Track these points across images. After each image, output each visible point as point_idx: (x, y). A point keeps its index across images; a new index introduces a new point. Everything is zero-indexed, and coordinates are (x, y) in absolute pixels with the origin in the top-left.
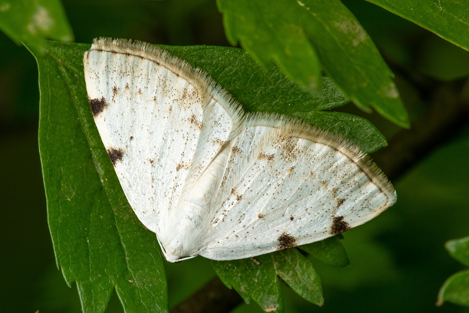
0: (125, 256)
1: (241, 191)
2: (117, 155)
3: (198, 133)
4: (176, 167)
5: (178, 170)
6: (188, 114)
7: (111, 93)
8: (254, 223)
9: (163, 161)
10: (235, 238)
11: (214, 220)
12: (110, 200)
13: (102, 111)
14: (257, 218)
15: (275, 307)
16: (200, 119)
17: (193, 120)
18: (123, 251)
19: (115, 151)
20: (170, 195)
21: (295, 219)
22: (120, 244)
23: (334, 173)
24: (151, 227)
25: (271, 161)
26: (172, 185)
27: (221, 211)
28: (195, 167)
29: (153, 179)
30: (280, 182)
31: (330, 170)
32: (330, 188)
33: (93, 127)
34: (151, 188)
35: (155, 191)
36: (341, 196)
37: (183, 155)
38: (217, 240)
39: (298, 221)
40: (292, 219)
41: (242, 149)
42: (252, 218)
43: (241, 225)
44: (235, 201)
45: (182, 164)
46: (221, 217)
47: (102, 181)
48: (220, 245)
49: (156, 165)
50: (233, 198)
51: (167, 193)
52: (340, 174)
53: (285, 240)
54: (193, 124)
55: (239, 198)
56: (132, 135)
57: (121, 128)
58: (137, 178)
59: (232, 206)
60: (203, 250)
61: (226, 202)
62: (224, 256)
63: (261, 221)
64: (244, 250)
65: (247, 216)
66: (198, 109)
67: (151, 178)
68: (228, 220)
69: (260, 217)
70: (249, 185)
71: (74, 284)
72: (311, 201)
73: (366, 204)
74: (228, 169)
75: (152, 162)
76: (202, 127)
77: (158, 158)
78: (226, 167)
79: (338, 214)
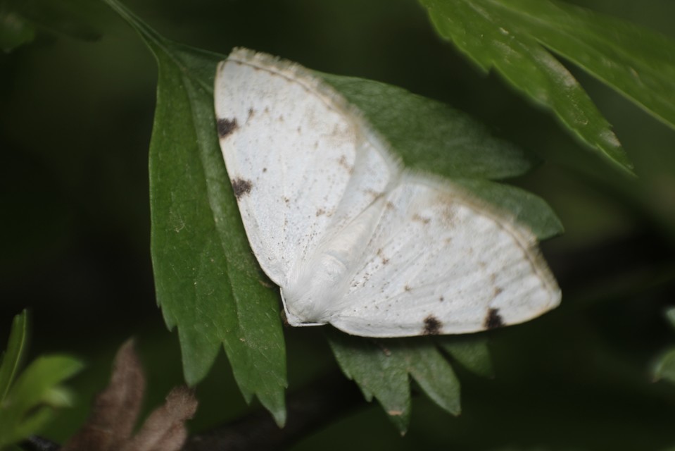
0: (236, 310)
1: (388, 254)
2: (245, 187)
3: (347, 177)
4: (316, 211)
5: (317, 215)
6: (338, 153)
7: (246, 115)
8: (399, 295)
9: (300, 203)
10: (374, 309)
11: (353, 282)
12: (223, 244)
13: (231, 133)
14: (403, 290)
15: (401, 410)
16: (351, 161)
17: (342, 161)
18: (235, 304)
19: (242, 182)
20: (305, 244)
21: (445, 301)
22: (231, 296)
23: (496, 254)
24: (276, 279)
25: (427, 225)
26: (309, 231)
27: (363, 273)
28: (339, 217)
29: (286, 222)
30: (434, 252)
31: (492, 250)
32: (489, 271)
33: (218, 151)
34: (283, 231)
35: (288, 236)
36: (500, 283)
37: (326, 199)
38: (353, 307)
39: (448, 304)
40: (442, 299)
41: (397, 206)
42: (397, 289)
43: (383, 294)
44: (381, 265)
45: (323, 210)
46: (362, 281)
47: (216, 220)
48: (357, 315)
49: (293, 206)
50: (378, 261)
51: (301, 241)
52: (503, 257)
53: (432, 323)
54: (342, 167)
55: (385, 262)
56: (265, 167)
57: (254, 156)
58: (266, 217)
59: (375, 270)
60: (336, 317)
61: (370, 264)
62: (358, 329)
63: (407, 294)
64: (383, 327)
65: (391, 285)
66: (349, 150)
67: (284, 220)
68: (369, 285)
69: (407, 289)
70: (398, 248)
71: (175, 329)
72: (466, 283)
73: (526, 299)
74: (379, 226)
75: (287, 201)
76: (352, 171)
77: (296, 197)
78: (378, 223)
79: (494, 305)
